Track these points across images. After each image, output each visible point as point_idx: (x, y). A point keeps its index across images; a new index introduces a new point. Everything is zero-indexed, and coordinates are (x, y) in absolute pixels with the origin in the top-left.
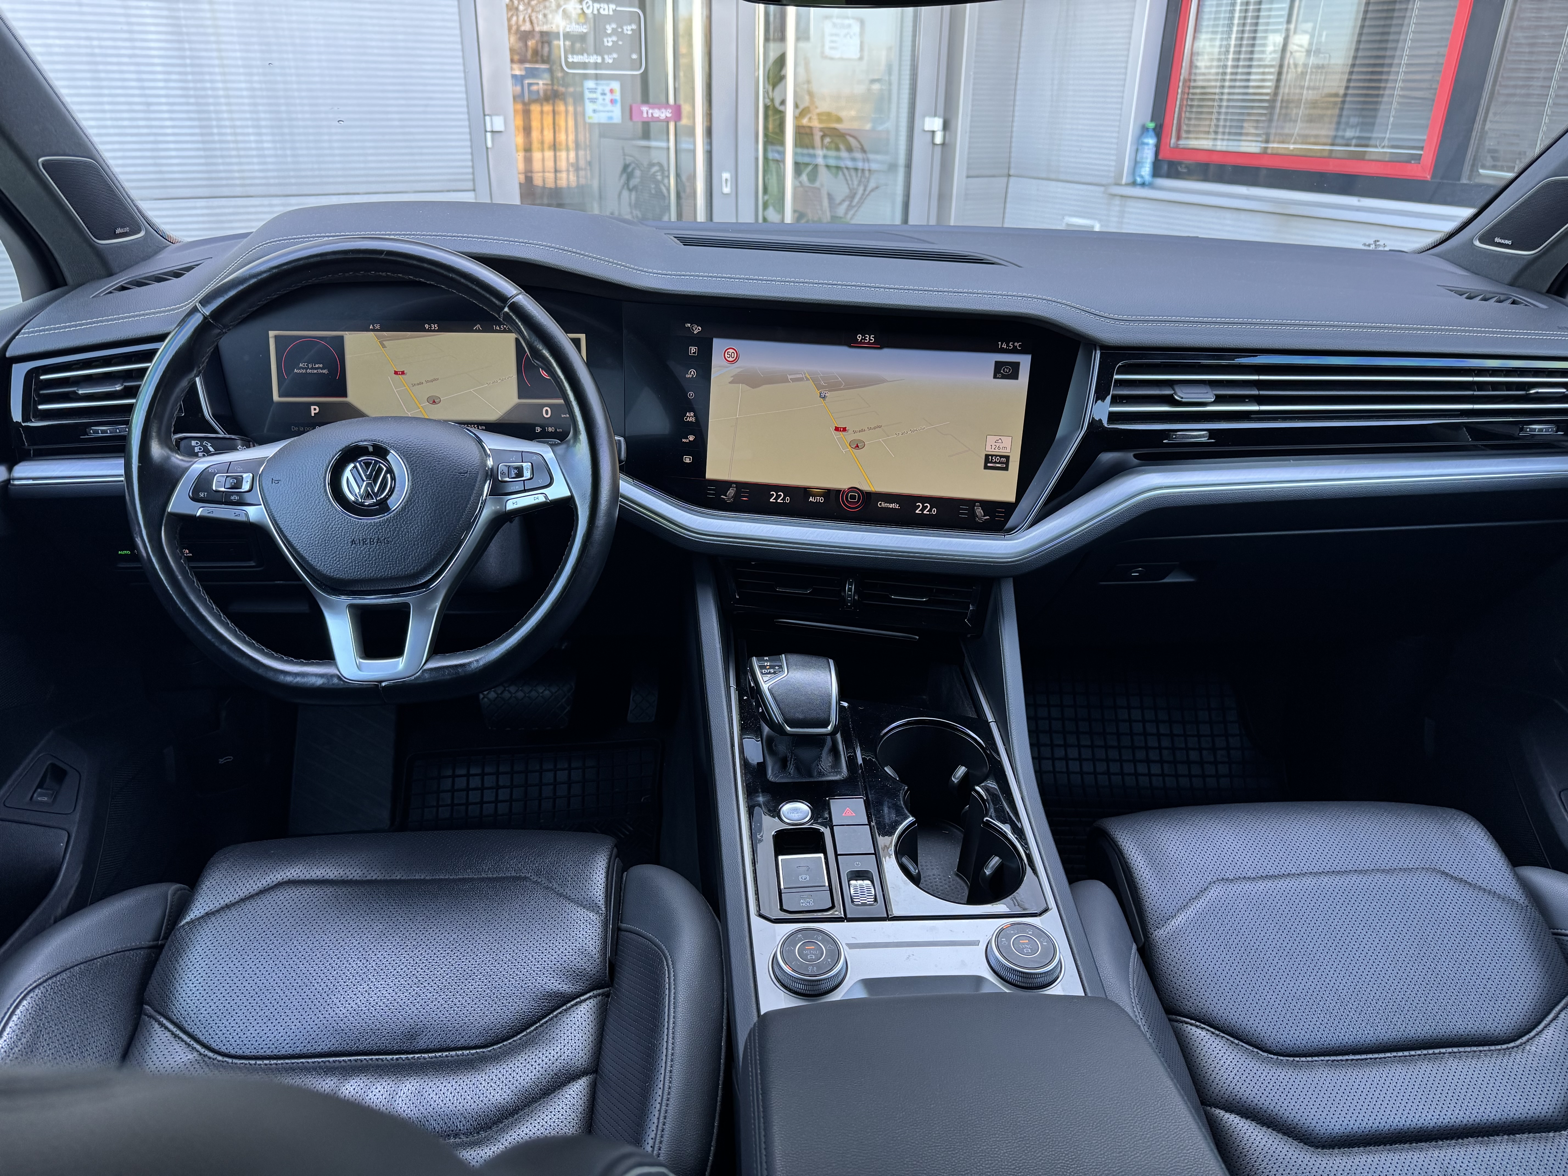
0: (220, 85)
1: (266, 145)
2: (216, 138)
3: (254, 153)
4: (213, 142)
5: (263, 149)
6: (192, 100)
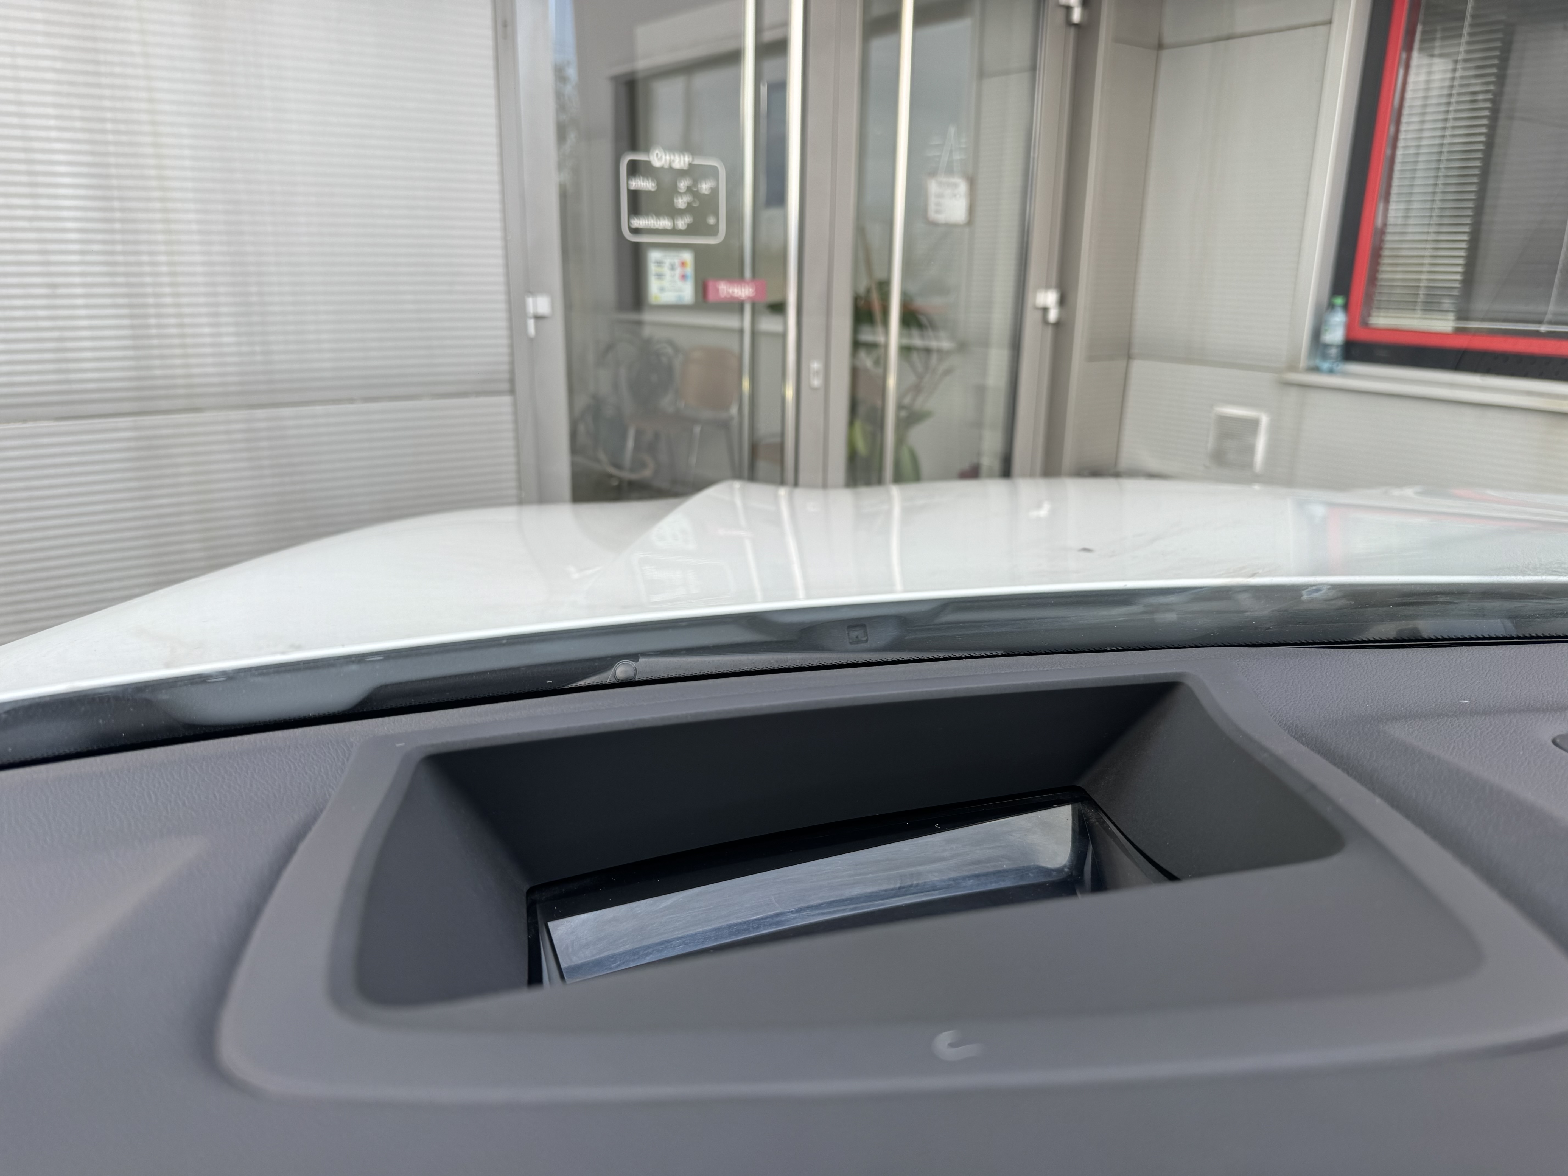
0: (163, 258)
1: (226, 340)
2: (154, 331)
3: (208, 350)
4: (150, 337)
5: (220, 345)
6: (120, 280)
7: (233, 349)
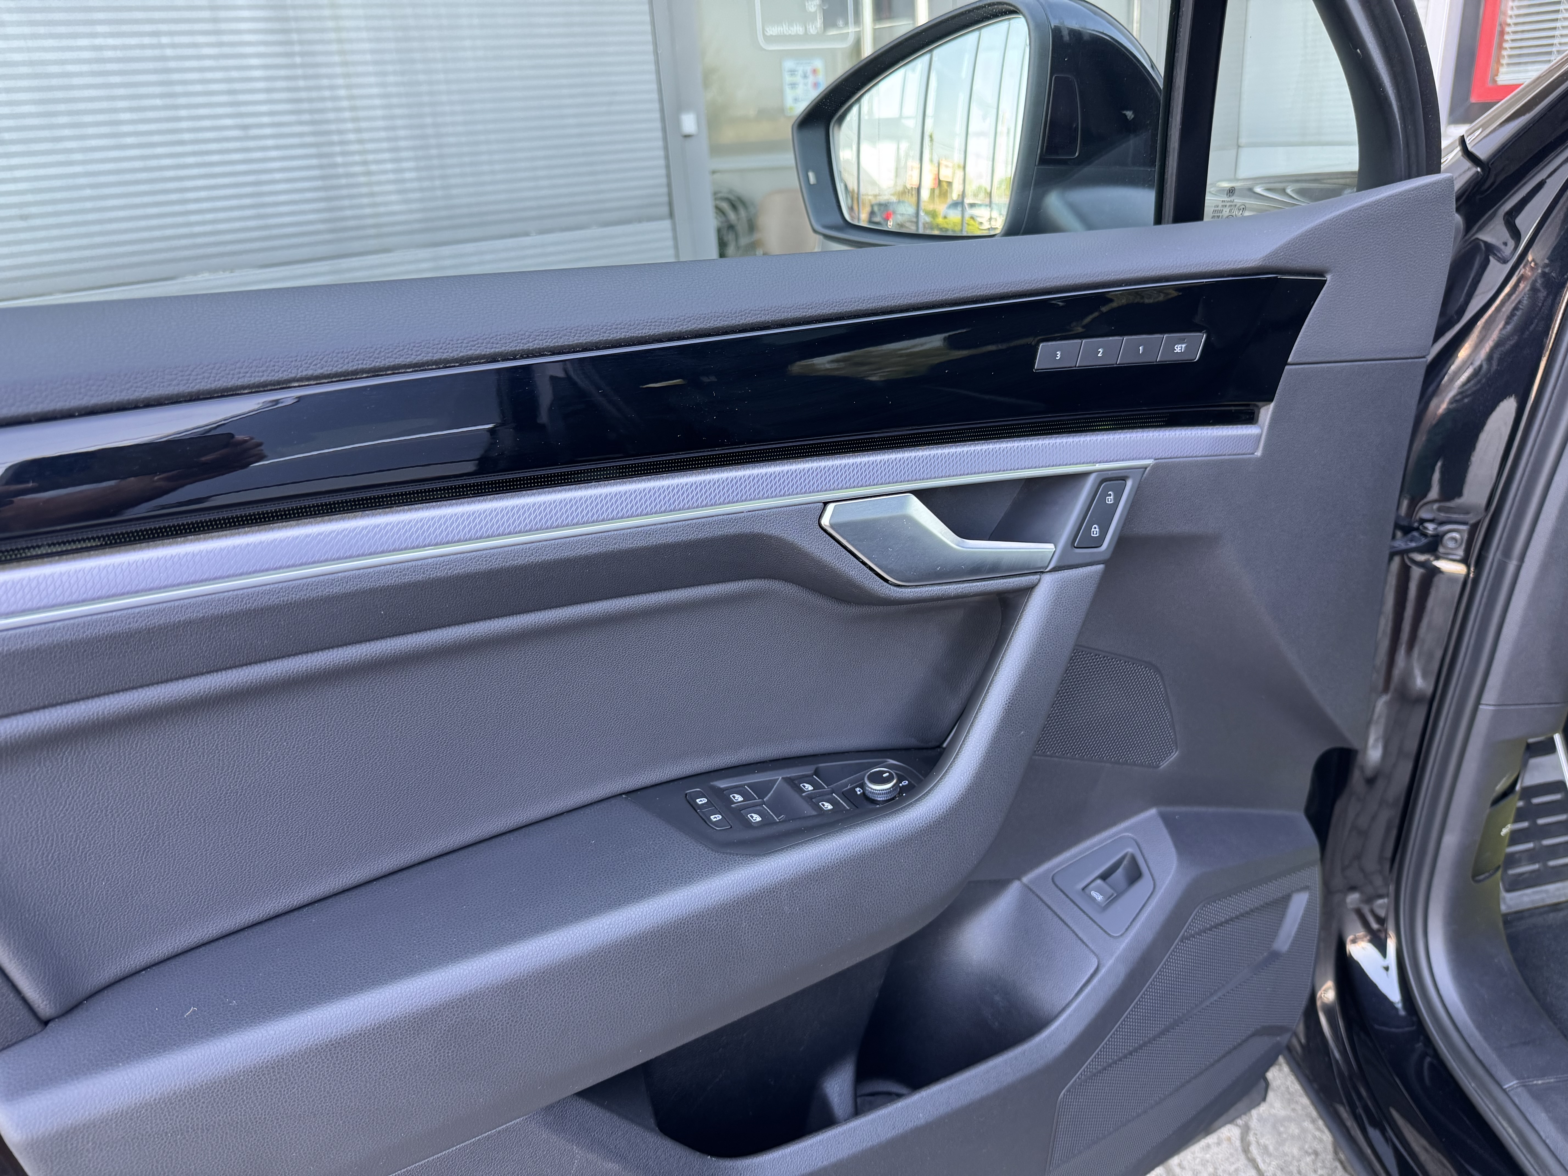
2: (341, 170)
3: (392, 187)
7: (415, 185)
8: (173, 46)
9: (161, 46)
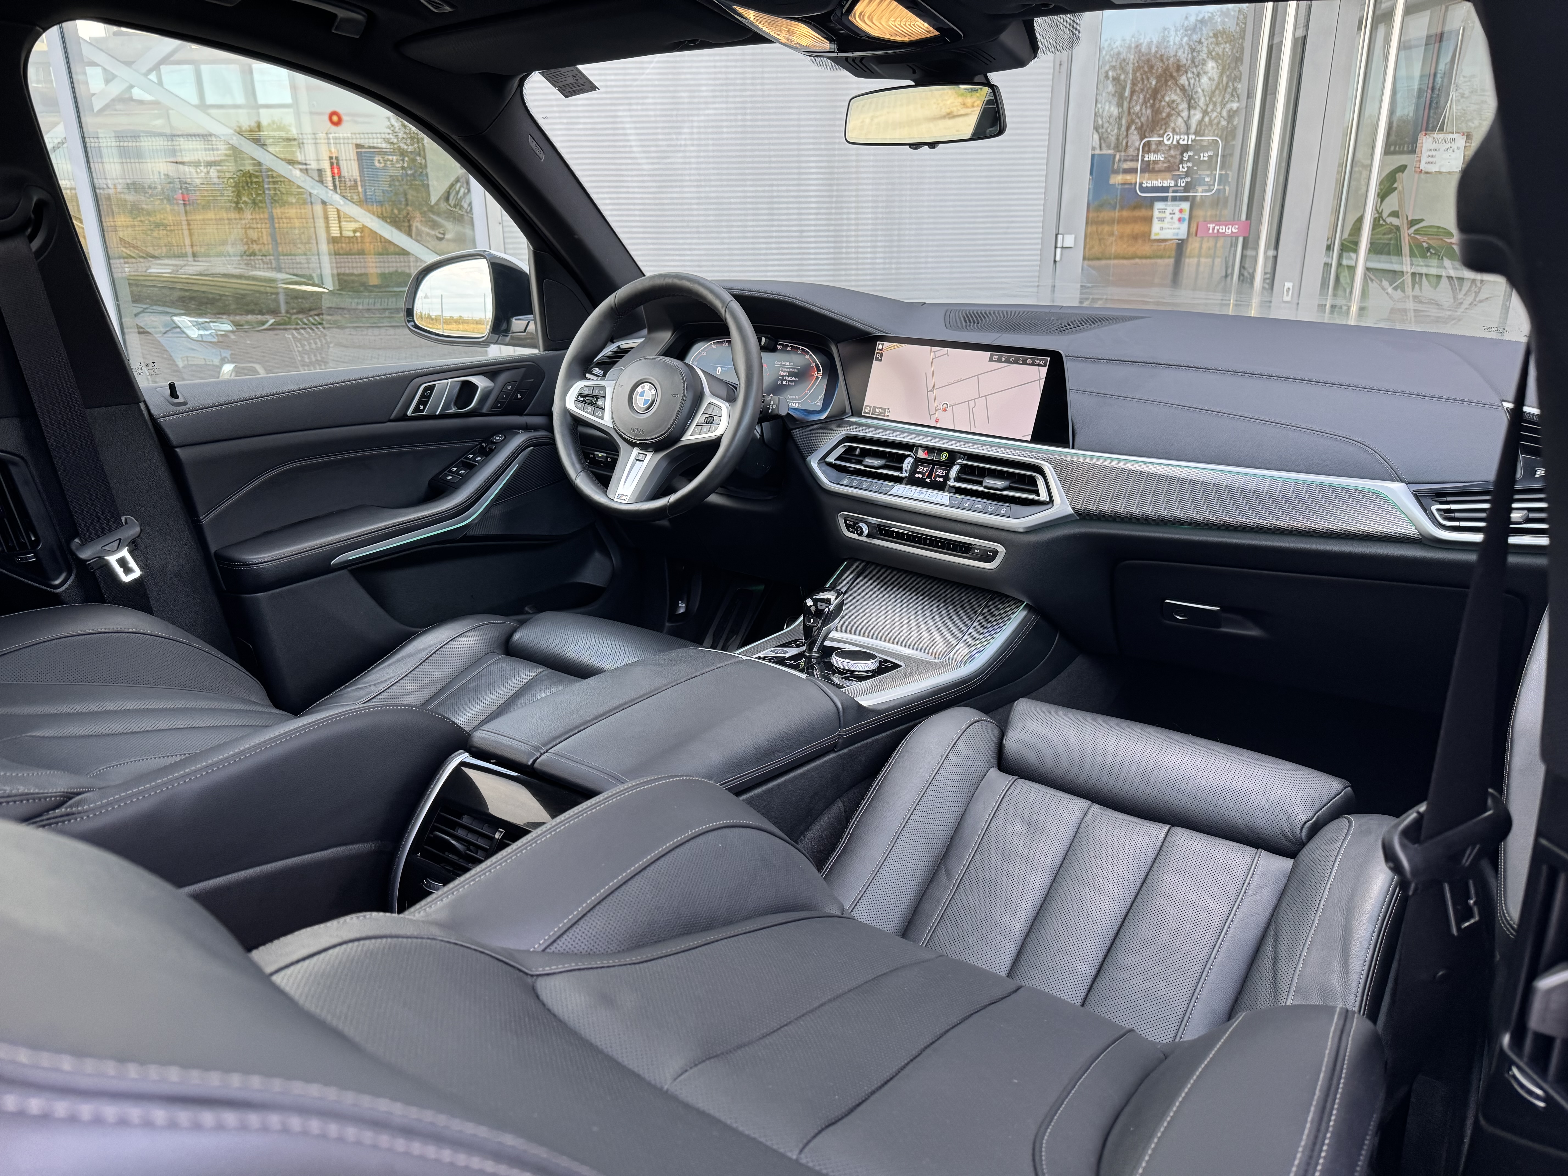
8: (778, 191)
9: (772, 191)
